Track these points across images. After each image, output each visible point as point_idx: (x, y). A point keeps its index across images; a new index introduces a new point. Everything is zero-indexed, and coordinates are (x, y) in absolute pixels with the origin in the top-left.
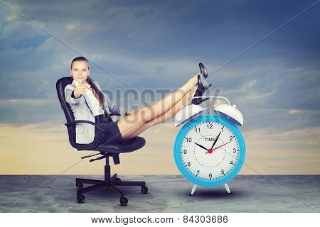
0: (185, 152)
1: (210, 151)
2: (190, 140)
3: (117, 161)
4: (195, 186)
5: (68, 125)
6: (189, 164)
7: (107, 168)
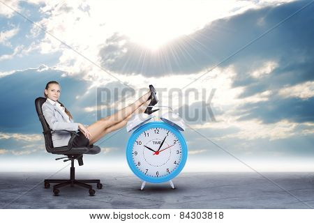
0: (136, 153)
1: (157, 153)
2: (139, 143)
3: (81, 163)
4: (145, 182)
5: (45, 133)
6: (139, 163)
7: (73, 169)
